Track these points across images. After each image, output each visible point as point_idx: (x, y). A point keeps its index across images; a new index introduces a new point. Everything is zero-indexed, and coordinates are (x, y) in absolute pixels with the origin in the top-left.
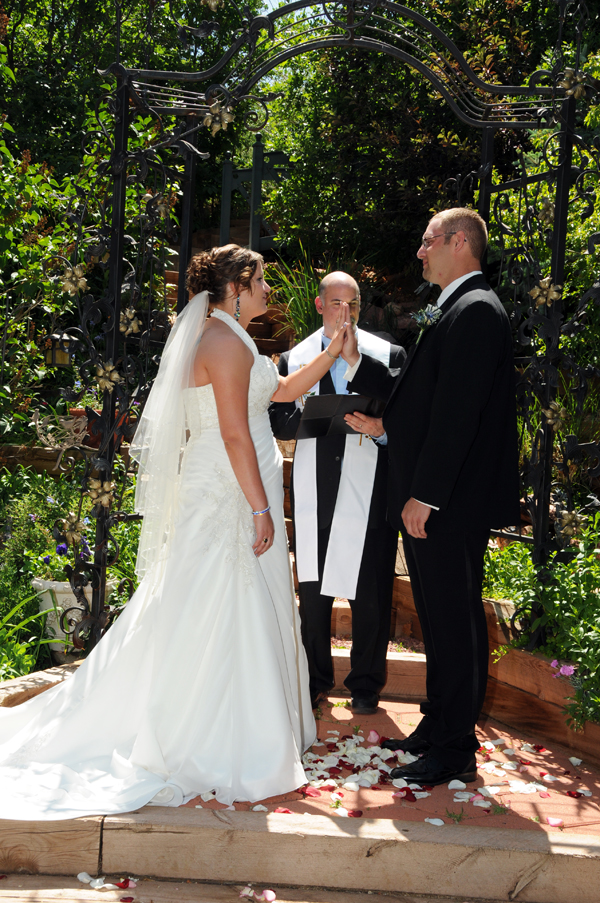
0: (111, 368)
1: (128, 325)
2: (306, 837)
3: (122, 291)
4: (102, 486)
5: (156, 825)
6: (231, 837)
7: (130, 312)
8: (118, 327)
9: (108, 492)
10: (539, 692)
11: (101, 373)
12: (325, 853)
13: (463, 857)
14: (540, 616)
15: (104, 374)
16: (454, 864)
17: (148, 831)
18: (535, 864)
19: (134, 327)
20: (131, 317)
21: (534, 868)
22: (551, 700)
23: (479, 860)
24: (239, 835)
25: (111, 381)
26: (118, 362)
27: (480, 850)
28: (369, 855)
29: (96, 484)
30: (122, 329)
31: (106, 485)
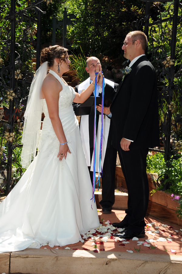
0: (12, 92)
1: (18, 76)
2: (84, 258)
3: (15, 64)
4: (10, 134)
5: (30, 255)
6: (57, 259)
7: (19, 71)
8: (14, 77)
9: (12, 137)
10: (167, 205)
11: (8, 93)
12: (91, 264)
13: (140, 265)
14: (167, 179)
15: (9, 94)
16: (137, 267)
17: (27, 257)
18: (166, 266)
19: (20, 76)
20: (19, 73)
21: (166, 268)
22: (171, 208)
23: (146, 265)
24: (59, 258)
25: (12, 96)
26: (14, 89)
27: (146, 262)
28: (106, 264)
29: (7, 134)
30: (16, 77)
31: (11, 134)
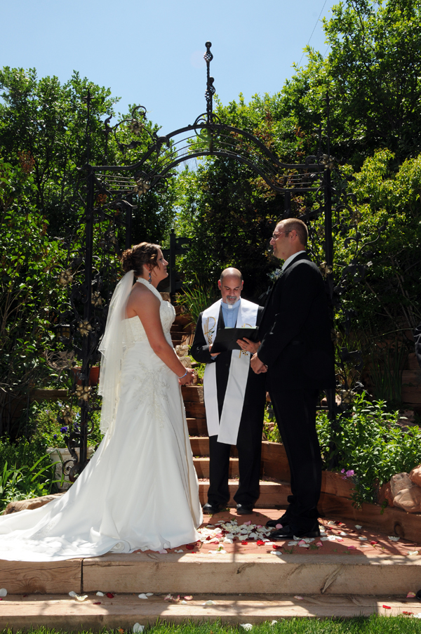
0: (87, 323)
1: (97, 298)
2: (201, 564)
3: (92, 284)
4: (83, 388)
5: (114, 561)
6: (158, 566)
7: (97, 293)
8: (90, 301)
9: (87, 393)
10: (336, 492)
11: (81, 326)
12: (213, 573)
13: (293, 570)
15: (83, 326)
16: (288, 574)
17: (109, 565)
18: (335, 571)
19: (99, 301)
21: (334, 574)
22: (343, 495)
23: (302, 571)
24: (162, 565)
25: (87, 330)
26: (91, 319)
27: (303, 565)
28: (238, 572)
29: (80, 388)
30: (93, 303)
31: (85, 389)
